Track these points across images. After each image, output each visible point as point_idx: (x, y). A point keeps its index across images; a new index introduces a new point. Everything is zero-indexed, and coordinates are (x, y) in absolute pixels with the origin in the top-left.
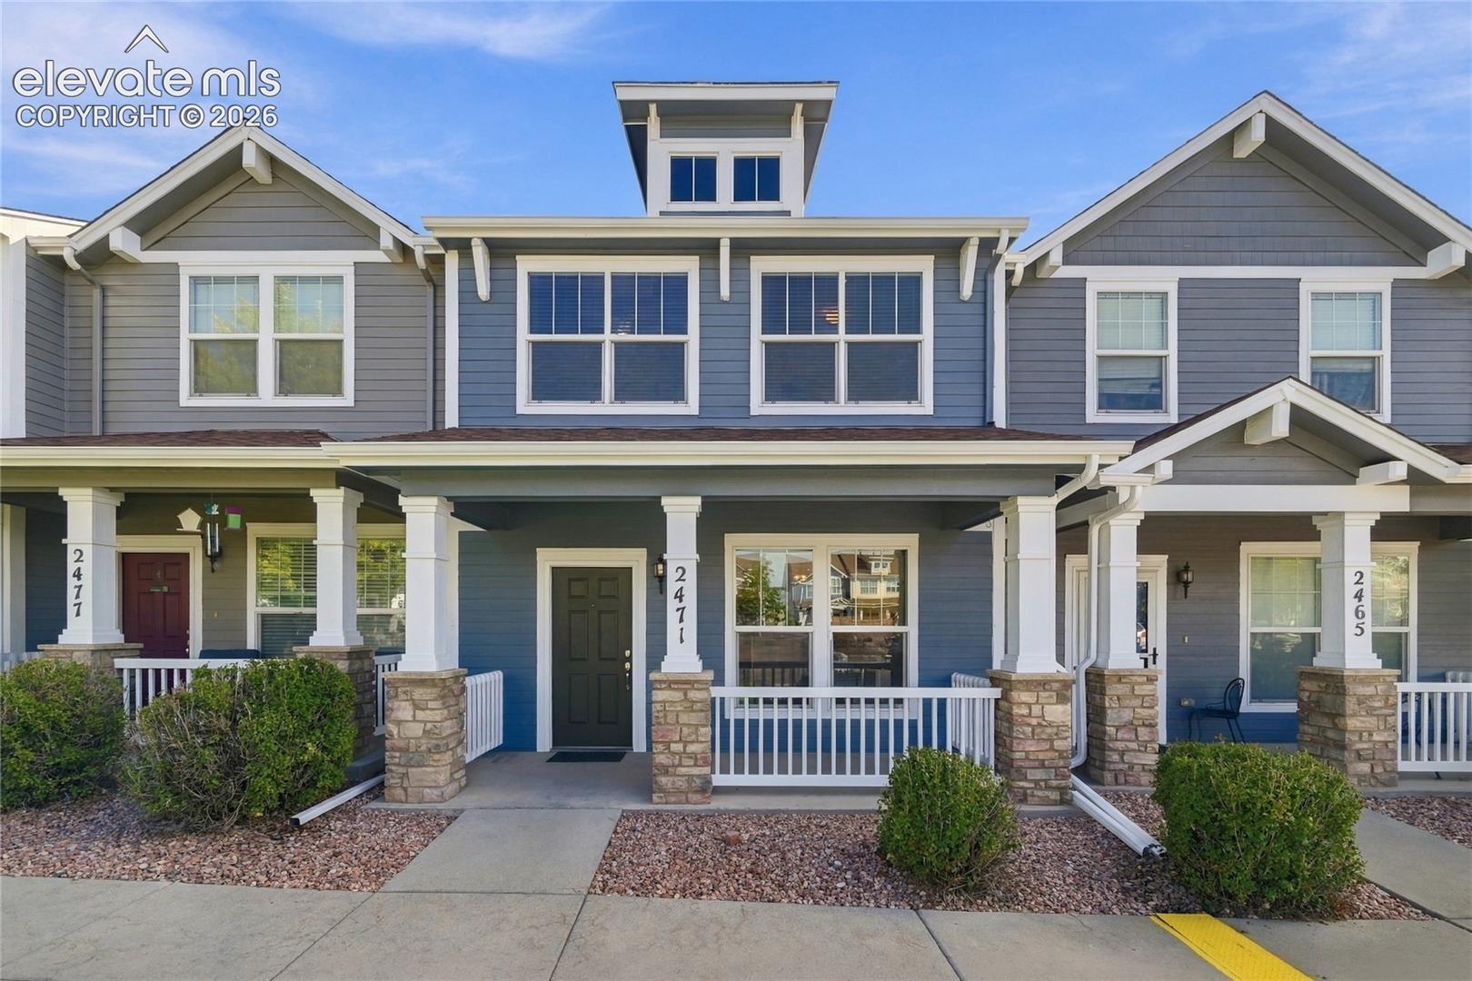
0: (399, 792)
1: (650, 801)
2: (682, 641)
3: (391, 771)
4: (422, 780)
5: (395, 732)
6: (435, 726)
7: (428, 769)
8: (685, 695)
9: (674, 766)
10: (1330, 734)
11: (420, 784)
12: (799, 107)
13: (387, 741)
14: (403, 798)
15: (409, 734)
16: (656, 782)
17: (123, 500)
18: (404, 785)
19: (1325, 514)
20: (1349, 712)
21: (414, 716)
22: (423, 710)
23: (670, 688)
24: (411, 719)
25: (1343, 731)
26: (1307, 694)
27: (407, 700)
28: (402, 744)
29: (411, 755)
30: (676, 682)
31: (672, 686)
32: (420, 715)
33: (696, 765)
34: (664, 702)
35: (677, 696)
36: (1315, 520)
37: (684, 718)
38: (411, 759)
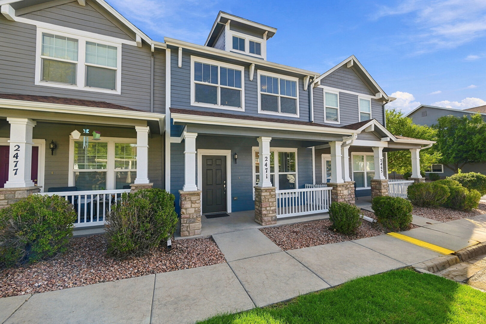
0: (187, 233)
1: (261, 225)
2: (267, 178)
3: (183, 226)
4: (195, 227)
5: (185, 212)
6: (198, 209)
7: (197, 224)
8: (270, 193)
9: (268, 214)
10: (379, 194)
11: (194, 229)
12: (267, 32)
13: (182, 215)
14: (188, 235)
15: (190, 212)
16: (263, 220)
17: (36, 125)
18: (188, 230)
19: (375, 147)
20: (382, 189)
21: (191, 206)
22: (194, 204)
23: (266, 191)
24: (190, 207)
25: (381, 193)
26: (373, 185)
27: (189, 201)
28: (188, 216)
29: (191, 220)
30: (268, 190)
31: (267, 191)
32: (193, 205)
33: (273, 213)
34: (264, 196)
35: (268, 194)
36: (373, 149)
37: (270, 200)
38: (191, 221)
